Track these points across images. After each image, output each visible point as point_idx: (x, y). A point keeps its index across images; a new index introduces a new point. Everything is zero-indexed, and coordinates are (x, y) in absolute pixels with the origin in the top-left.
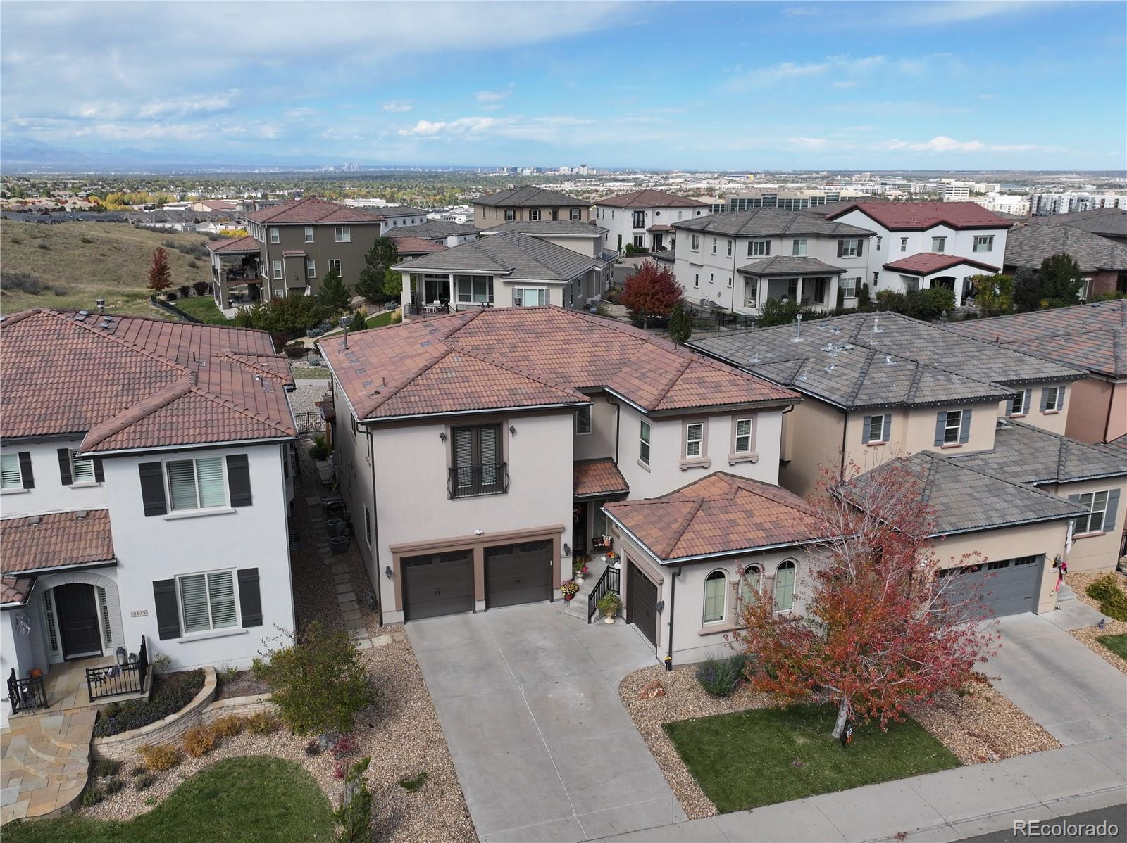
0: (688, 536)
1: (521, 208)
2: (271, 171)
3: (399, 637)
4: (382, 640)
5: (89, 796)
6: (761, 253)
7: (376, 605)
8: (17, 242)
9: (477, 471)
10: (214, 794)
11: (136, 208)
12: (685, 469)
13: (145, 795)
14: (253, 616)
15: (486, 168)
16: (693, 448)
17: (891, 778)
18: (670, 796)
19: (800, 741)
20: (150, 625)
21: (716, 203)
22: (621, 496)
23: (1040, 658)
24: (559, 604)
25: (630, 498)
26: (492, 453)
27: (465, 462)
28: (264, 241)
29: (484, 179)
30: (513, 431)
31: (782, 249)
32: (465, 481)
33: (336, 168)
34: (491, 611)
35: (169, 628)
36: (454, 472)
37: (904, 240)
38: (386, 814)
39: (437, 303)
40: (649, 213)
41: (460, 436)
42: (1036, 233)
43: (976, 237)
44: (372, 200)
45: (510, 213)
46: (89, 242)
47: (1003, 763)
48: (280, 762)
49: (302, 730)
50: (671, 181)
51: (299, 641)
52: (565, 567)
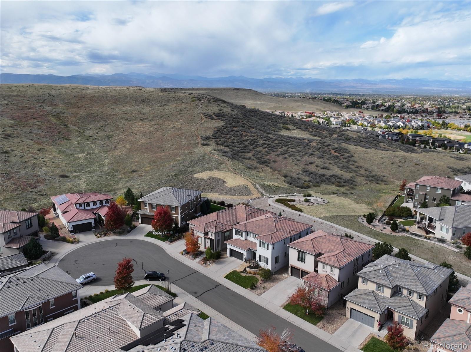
0: (308, 278)
4: (286, 276)
7: (288, 271)
9: (302, 259)
10: (251, 278)
12: (323, 271)
13: (246, 275)
14: (267, 263)
16: (324, 268)
18: (282, 304)
19: (303, 311)
26: (304, 257)
30: (307, 255)
35: (260, 261)
36: (299, 257)
38: (259, 288)
41: (300, 252)
49: (263, 278)
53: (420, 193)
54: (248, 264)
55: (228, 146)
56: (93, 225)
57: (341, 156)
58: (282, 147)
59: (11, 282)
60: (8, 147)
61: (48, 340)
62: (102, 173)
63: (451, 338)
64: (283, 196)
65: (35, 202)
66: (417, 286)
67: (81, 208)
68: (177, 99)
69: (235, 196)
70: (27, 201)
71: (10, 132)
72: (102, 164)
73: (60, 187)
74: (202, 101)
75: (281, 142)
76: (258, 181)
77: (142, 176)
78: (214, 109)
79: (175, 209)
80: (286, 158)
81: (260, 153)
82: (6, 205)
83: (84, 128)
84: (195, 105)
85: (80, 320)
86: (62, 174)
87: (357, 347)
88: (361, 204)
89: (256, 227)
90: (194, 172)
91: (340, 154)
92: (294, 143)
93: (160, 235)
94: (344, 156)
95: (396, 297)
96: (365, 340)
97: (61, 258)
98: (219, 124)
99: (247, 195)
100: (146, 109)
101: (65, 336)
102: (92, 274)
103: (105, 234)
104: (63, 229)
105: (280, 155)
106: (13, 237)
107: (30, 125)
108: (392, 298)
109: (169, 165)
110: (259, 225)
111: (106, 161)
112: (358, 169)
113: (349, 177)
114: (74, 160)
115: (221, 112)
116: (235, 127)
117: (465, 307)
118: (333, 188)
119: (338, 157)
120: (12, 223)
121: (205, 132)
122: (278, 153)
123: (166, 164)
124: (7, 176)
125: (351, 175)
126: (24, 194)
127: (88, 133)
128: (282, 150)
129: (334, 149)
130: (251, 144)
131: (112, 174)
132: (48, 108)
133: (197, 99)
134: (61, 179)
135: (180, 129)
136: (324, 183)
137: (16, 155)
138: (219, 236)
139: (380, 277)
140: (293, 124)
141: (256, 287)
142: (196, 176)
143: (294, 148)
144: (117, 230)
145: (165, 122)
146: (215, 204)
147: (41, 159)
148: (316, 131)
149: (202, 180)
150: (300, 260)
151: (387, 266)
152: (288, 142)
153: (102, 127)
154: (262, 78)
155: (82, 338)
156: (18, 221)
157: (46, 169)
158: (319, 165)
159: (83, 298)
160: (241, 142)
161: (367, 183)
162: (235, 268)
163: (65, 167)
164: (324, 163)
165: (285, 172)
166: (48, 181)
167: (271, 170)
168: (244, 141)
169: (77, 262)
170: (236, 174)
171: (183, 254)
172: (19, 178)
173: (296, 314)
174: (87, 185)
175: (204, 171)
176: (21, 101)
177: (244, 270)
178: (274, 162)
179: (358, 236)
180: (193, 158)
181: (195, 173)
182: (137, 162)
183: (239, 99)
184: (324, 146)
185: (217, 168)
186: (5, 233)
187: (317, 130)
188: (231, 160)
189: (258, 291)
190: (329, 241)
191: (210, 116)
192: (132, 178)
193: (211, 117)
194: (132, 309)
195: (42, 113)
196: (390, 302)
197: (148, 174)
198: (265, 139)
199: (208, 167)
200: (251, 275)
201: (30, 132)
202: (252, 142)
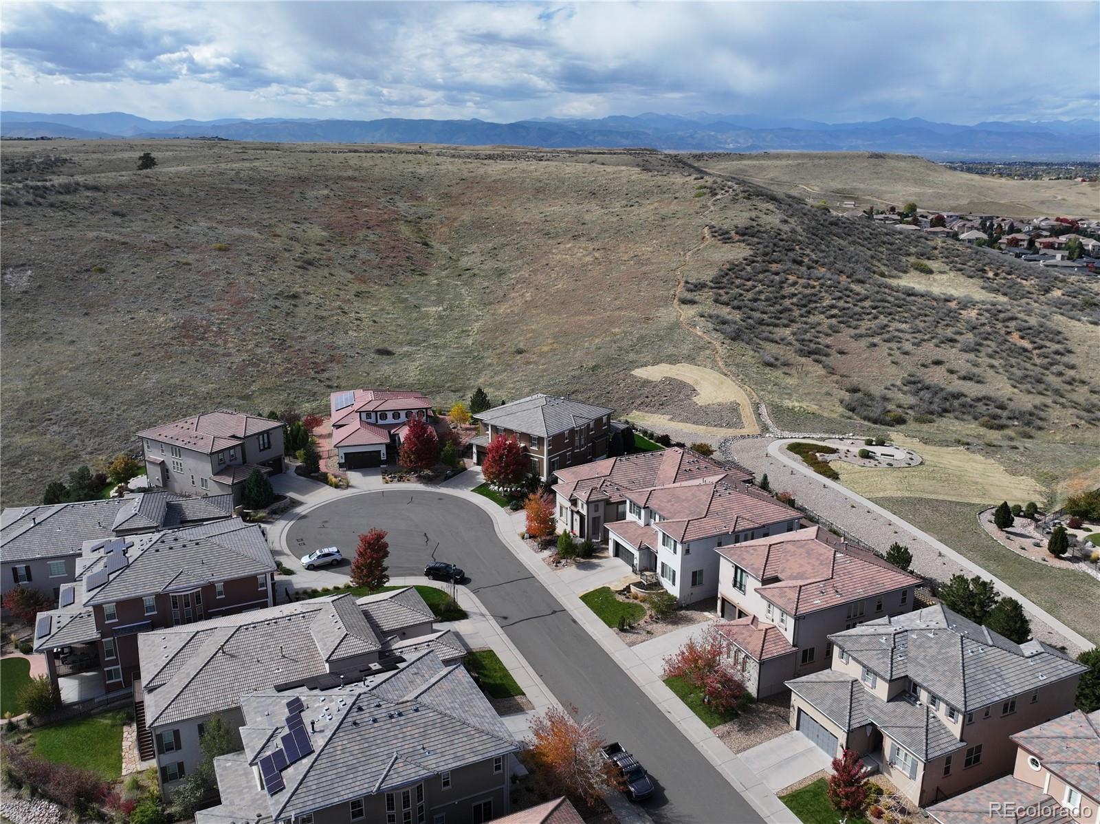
5: (620, 592)
54: (637, 578)
55: (739, 308)
56: (383, 457)
57: (1035, 348)
58: (876, 318)
59: (163, 542)
60: (300, 287)
61: (182, 649)
62: (459, 351)
63: (976, 816)
64: (813, 439)
65: (312, 398)
66: (951, 685)
67: (369, 420)
68: (665, 189)
69: (701, 427)
70: (299, 397)
71: (315, 255)
72: (466, 331)
73: (368, 374)
74: (718, 197)
75: (879, 304)
76: (768, 397)
77: (530, 363)
78: (740, 216)
79: (538, 444)
80: (875, 345)
81: (814, 328)
82: (260, 401)
83: (461, 250)
84: (698, 205)
85: (241, 627)
86: (381, 347)
87: (775, 792)
88: (1023, 477)
89: (669, 501)
90: (636, 365)
91: (1035, 343)
92: (914, 308)
93: (500, 493)
94: (1044, 350)
95: (902, 704)
96: (800, 782)
97: (304, 513)
98: (739, 252)
99: (729, 425)
100: (594, 212)
101: (209, 647)
102: (334, 549)
103: (401, 477)
104: (332, 459)
105: (861, 336)
106: (228, 462)
107: (357, 240)
108: (890, 703)
109: (590, 344)
110: (678, 497)
111: (477, 326)
112: (1069, 387)
113: (1029, 407)
114: (416, 320)
115: (754, 224)
116: (776, 263)
117: (1042, 756)
118: (971, 428)
119: (1025, 350)
120: (234, 437)
121: (699, 273)
122: (857, 331)
123: (586, 341)
124: (281, 344)
125: (1039, 400)
126: (299, 383)
127: (465, 262)
128: (874, 324)
129: (1020, 330)
130: (798, 306)
131: (476, 354)
132: (402, 206)
133: (709, 190)
134: (377, 356)
135: (648, 262)
136: (951, 415)
137: (310, 303)
138: (596, 510)
139: (875, 652)
140: (947, 258)
141: (632, 628)
142: (640, 373)
143: (906, 322)
144: (427, 472)
145: (621, 245)
146: (652, 439)
147: (353, 315)
148: (1005, 278)
149: (646, 383)
150: (738, 585)
151: (907, 631)
152: (895, 305)
153: (495, 249)
154: (972, 123)
155: (232, 656)
156: (242, 436)
157: (355, 334)
158: (957, 368)
159: (301, 592)
160: (774, 300)
161: (1076, 426)
162: (610, 583)
163: (394, 333)
164: (974, 365)
165: (855, 380)
166: (351, 360)
167: (822, 372)
168: (784, 297)
169: (326, 525)
170: (726, 375)
171: (523, 538)
172: (300, 350)
173: (683, 698)
174: (419, 374)
175: (658, 363)
176: (355, 190)
177: (625, 590)
178: (841, 353)
179: (940, 555)
180: (643, 332)
181: (638, 367)
182: (533, 331)
183: (879, 181)
184: (997, 320)
185: (690, 359)
186: (211, 454)
187: (1009, 277)
188: (728, 341)
189: (631, 637)
190: (809, 553)
191: (723, 234)
192: (510, 365)
193: (726, 236)
194: (333, 624)
195: (386, 216)
196: (882, 711)
197: (543, 361)
198: (840, 294)
199: (670, 356)
200: (635, 601)
201: (352, 257)
202: (803, 302)
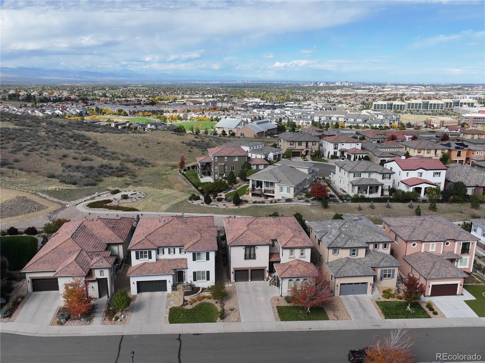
0: (285, 272)
1: (296, 142)
2: (216, 83)
3: (233, 285)
4: (230, 285)
5: (184, 305)
6: (358, 177)
7: (230, 278)
8: (140, 145)
9: (250, 255)
10: (201, 307)
11: (166, 102)
12: (290, 258)
13: (191, 306)
14: (208, 279)
15: (304, 82)
16: (292, 254)
17: (314, 320)
18: (274, 317)
19: (301, 312)
20: (192, 279)
21: (401, 104)
22: (279, 262)
23: (360, 304)
24: (265, 282)
25: (281, 262)
26: (253, 252)
27: (248, 253)
28: (213, 160)
29: (303, 88)
30: (257, 248)
31: (365, 176)
32: (248, 257)
33: (242, 81)
34: (252, 281)
35: (195, 279)
36: (245, 255)
37: (408, 173)
38: (227, 313)
39: (259, 187)
40: (340, 144)
41: (247, 248)
42: (462, 169)
43: (434, 173)
44: (255, 99)
45: (292, 143)
46: (159, 143)
47: (337, 321)
48: (211, 304)
49: (215, 299)
50: (385, 89)
51: (215, 284)
52: (267, 274)
53: (219, 164)
54: (182, 291)
95: (368, 255)
96: (377, 308)
117: (419, 240)
122: (10, 150)
139: (349, 241)
151: (339, 230)
158: (76, 156)
162: (170, 305)
167: (23, 172)
171: (62, 324)
177: (184, 302)
178: (17, 161)
189: (231, 318)
200: (197, 303)
